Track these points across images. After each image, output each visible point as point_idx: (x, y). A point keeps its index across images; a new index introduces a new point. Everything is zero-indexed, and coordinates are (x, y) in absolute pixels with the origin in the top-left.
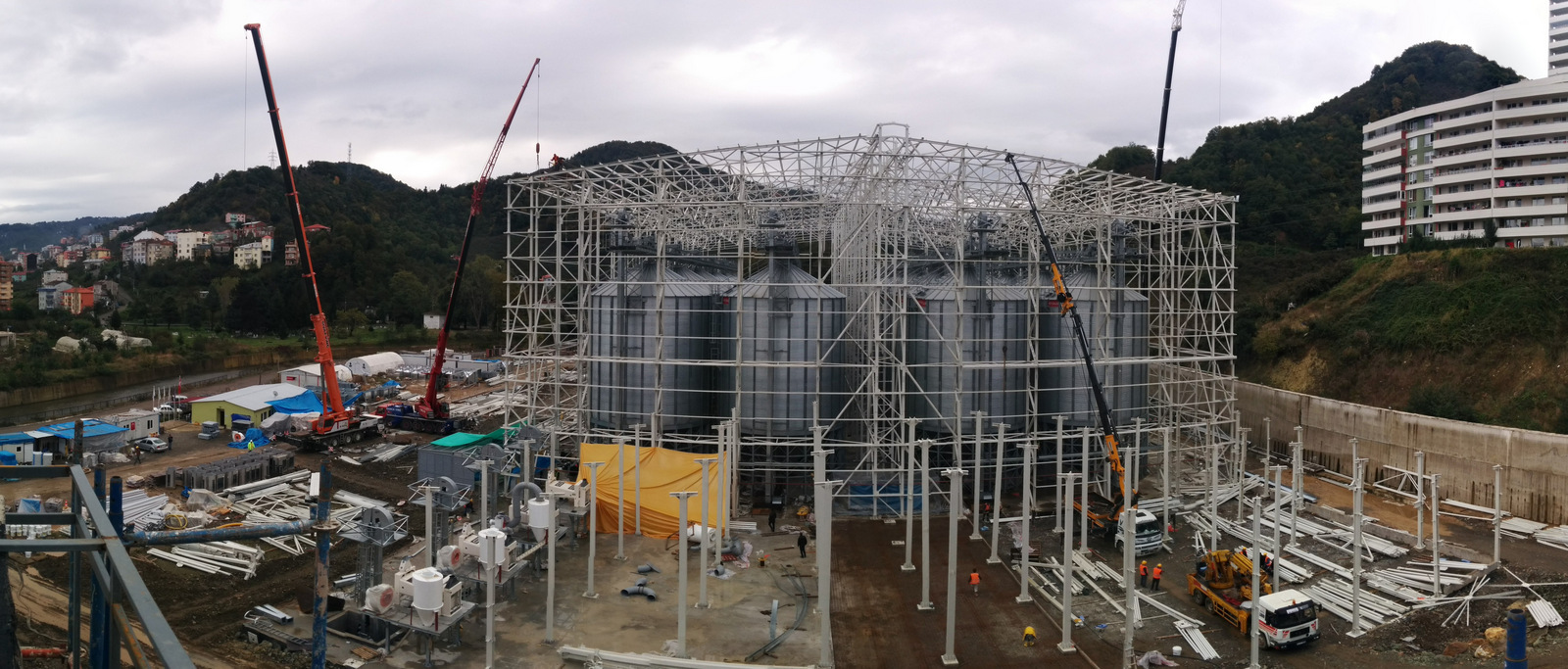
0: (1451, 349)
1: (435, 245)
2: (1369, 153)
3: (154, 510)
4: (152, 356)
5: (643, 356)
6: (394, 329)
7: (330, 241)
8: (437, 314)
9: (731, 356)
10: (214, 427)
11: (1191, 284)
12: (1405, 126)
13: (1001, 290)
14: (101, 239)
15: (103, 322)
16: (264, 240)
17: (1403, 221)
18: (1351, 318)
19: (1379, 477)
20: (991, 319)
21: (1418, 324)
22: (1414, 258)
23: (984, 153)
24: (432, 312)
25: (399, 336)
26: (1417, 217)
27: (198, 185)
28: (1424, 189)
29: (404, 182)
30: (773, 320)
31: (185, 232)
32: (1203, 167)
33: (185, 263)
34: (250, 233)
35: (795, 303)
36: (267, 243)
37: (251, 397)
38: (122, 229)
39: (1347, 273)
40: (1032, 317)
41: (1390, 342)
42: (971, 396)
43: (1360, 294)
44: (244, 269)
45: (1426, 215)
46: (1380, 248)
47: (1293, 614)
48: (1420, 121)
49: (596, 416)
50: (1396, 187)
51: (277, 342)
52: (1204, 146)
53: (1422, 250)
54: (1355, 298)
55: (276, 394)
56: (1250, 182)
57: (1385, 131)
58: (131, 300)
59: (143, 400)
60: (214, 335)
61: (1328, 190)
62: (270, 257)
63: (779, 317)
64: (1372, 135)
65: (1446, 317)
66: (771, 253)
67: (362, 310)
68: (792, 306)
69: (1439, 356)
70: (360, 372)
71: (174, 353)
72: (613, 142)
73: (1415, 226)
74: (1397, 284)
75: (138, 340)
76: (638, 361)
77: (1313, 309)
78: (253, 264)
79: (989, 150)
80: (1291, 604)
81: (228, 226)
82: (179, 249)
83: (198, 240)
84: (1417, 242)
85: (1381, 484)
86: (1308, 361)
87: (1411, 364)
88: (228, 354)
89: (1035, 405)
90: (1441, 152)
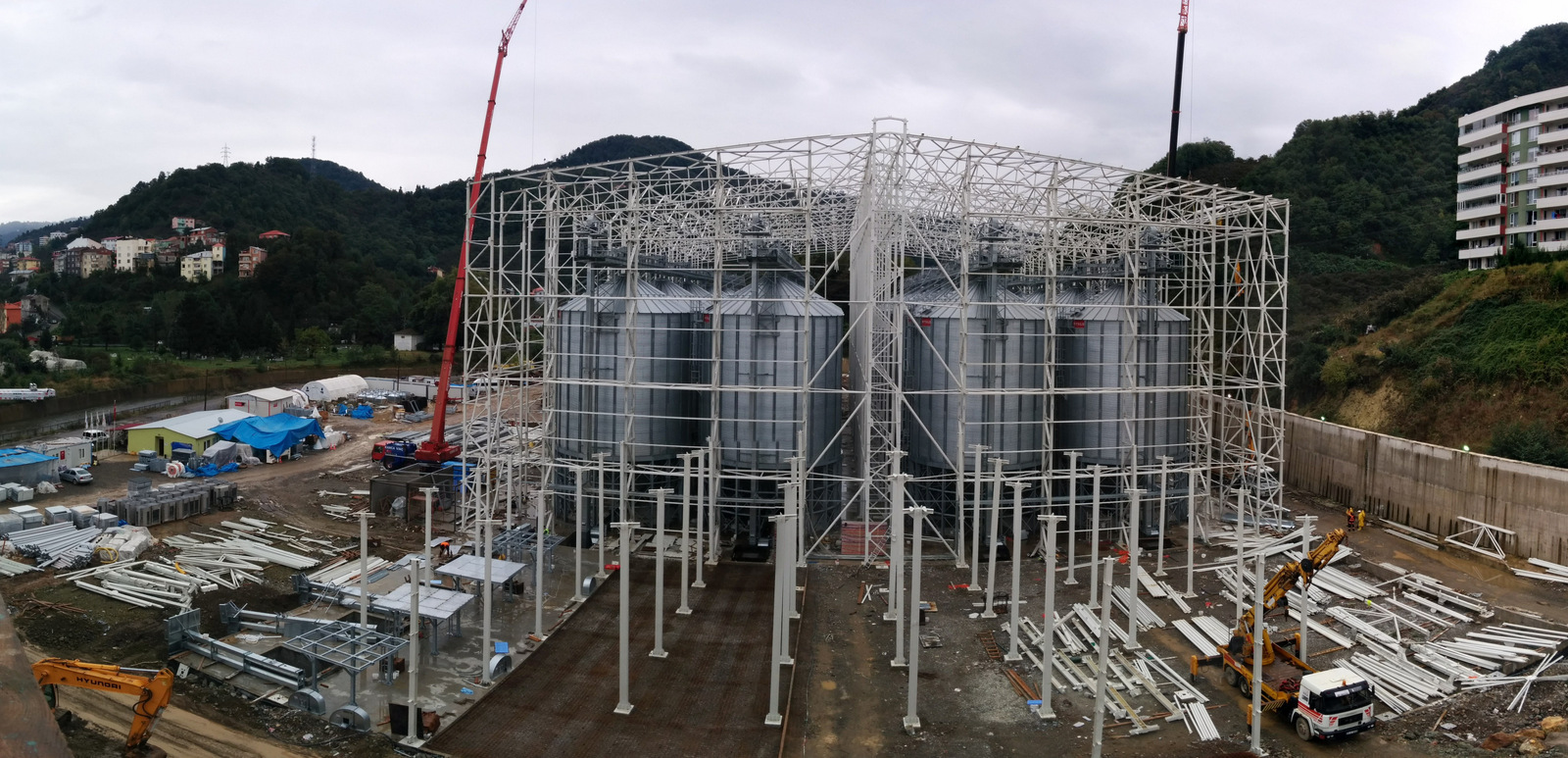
0: (1548, 380)
1: (410, 255)
2: (1466, 149)
3: (82, 543)
4: (86, 380)
5: (615, 378)
6: (361, 350)
7: (290, 250)
8: (408, 334)
9: (706, 379)
10: (153, 456)
11: (1240, 301)
12: (1506, 118)
13: (1018, 308)
14: (30, 247)
15: (32, 343)
16: (215, 249)
17: (1503, 229)
18: (1435, 343)
19: (1453, 530)
20: (1003, 340)
21: (1510, 350)
22: (1513, 273)
23: (994, 151)
24: (401, 330)
25: (365, 358)
26: (1521, 225)
27: (141, 184)
28: (1528, 192)
29: (376, 181)
30: (756, 337)
31: (125, 239)
32: (1288, 167)
33: (125, 275)
34: (199, 241)
35: (782, 320)
36: (219, 252)
37: (195, 424)
38: (54, 235)
39: (1436, 290)
40: (1049, 338)
41: (1478, 371)
42: (980, 428)
43: (1448, 314)
44: (192, 282)
45: (1529, 223)
46: (1477, 261)
47: (1344, 697)
48: (1525, 110)
49: (564, 445)
50: (1494, 189)
51: (228, 364)
52: (1291, 142)
53: (1522, 263)
54: (1441, 319)
55: (221, 421)
56: (1339, 186)
57: (1484, 124)
58: (64, 317)
59: (76, 427)
60: (157, 356)
61: (1430, 195)
62: (222, 268)
63: (765, 336)
64: (1469, 128)
65: (1544, 341)
66: (754, 265)
67: (326, 328)
68: (779, 324)
69: (1534, 387)
70: (318, 397)
71: (111, 376)
72: (617, 137)
73: (1516, 235)
74: (1490, 303)
75: (70, 362)
76: (610, 383)
77: (1392, 333)
78: (201, 276)
79: (999, 148)
80: (1340, 685)
81: (174, 233)
82: (118, 258)
83: (140, 248)
84: (1519, 254)
85: (1456, 539)
86: (1381, 393)
87: (1501, 397)
88: (172, 377)
89: (1050, 438)
90: (1546, 148)
